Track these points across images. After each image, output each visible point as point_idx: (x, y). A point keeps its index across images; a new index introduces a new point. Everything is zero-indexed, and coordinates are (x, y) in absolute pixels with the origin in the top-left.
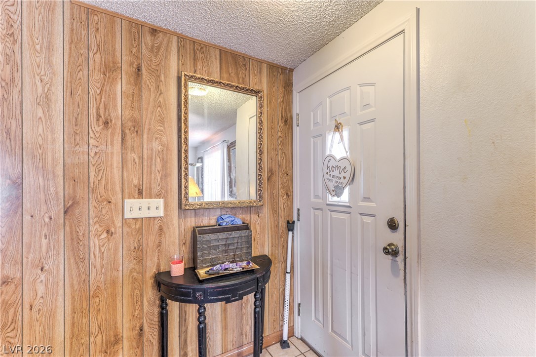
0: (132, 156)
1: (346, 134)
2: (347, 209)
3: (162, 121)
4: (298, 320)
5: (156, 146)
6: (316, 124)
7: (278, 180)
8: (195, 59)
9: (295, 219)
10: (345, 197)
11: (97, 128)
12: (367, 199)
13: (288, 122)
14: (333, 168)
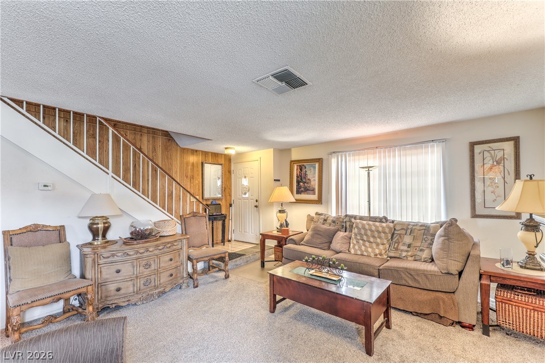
0: (192, 185)
1: (247, 179)
2: (247, 199)
3: (198, 175)
4: (233, 235)
5: (197, 182)
6: (239, 175)
7: (227, 191)
8: (205, 157)
9: (232, 203)
10: (247, 196)
11: (185, 178)
12: (252, 196)
13: (230, 172)
14: (244, 188)
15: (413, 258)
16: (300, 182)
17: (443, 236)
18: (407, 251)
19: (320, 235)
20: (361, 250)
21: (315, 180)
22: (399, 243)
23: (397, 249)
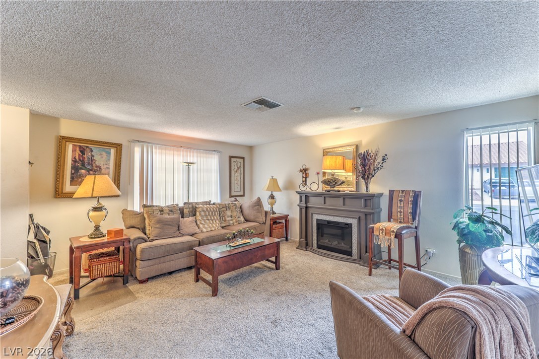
15: (237, 223)
16: (81, 169)
17: (255, 206)
18: (232, 220)
19: (170, 225)
20: (210, 227)
21: (108, 168)
22: (224, 216)
23: (225, 221)
